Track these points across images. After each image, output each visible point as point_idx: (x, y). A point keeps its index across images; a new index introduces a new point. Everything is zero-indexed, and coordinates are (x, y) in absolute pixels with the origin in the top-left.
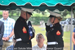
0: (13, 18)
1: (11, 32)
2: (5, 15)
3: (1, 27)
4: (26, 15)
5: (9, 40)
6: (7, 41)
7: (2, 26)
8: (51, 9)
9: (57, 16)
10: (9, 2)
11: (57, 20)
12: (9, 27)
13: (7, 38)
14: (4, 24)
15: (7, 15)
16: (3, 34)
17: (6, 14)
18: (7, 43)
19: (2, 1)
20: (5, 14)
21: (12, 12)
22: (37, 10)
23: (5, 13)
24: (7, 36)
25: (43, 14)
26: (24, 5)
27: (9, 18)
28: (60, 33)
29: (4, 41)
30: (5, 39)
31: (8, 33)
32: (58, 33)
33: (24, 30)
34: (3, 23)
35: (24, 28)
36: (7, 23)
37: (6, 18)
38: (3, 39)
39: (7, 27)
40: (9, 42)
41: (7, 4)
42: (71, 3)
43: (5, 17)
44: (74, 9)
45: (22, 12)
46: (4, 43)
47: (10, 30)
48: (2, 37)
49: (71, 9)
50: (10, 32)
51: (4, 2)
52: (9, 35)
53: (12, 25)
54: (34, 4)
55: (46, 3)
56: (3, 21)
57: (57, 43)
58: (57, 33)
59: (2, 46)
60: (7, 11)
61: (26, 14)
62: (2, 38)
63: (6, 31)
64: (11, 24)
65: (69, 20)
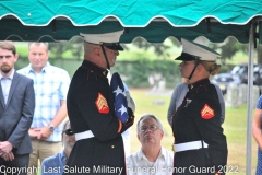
1: (57, 111)
2: (37, 57)
3: (25, 95)
6: (43, 140)
7: (29, 93)
8: (183, 35)
11: (203, 70)
13: (44, 131)
15: (43, 57)
16: (32, 118)
17: (40, 54)
18: (44, 147)
19: (28, 11)
20: (35, 54)
21: (58, 47)
22: (140, 41)
23: (36, 51)
24: (45, 124)
25: (159, 51)
29: (35, 138)
30: (39, 135)
31: (46, 113)
34: (31, 83)
35: (100, 96)
36: (43, 83)
37: (40, 65)
38: (31, 133)
39: (42, 95)
40: (52, 143)
41: (44, 20)
42: (246, 16)
43: (38, 62)
44: (256, 36)
46: (35, 145)
48: (28, 126)
49: (248, 36)
50: (54, 110)
51: (35, 16)
52: (51, 120)
53: (59, 89)
54: (130, 22)
55: (169, 16)
56: (31, 76)
58: (203, 113)
59: (28, 155)
60: (42, 44)
63: (42, 107)
65: (242, 70)
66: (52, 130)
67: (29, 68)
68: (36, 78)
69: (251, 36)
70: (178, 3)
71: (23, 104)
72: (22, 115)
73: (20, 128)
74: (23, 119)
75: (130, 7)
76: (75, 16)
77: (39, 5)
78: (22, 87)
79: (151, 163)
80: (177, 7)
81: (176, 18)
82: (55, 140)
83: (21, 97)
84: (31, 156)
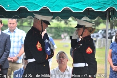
0: (23, 30)
1: (21, 49)
2: (12, 25)
3: (6, 42)
4: (41, 25)
5: (17, 60)
6: (14, 62)
7: (8, 41)
8: (78, 16)
9: (87, 26)
10: (18, 6)
11: (87, 31)
12: (18, 42)
13: (14, 58)
14: (11, 38)
15: (14, 25)
16: (9, 52)
17: (13, 24)
18: (15, 66)
22: (58, 18)
23: (11, 23)
24: (15, 55)
25: (66, 23)
26: (38, 10)
27: (17, 30)
28: (91, 50)
29: (10, 62)
30: (12, 60)
31: (15, 50)
32: (89, 50)
33: (39, 46)
34: (9, 37)
35: (38, 43)
36: (14, 37)
37: (13, 29)
38: (9, 59)
39: (14, 42)
40: (18, 63)
41: (15, 8)
44: (110, 16)
45: (36, 20)
46: (10, 65)
47: (19, 46)
49: (106, 17)
50: (19, 49)
51: (11, 6)
52: (18, 53)
53: (21, 40)
54: (54, 10)
55: (71, 7)
56: (9, 34)
57: (87, 65)
58: (87, 51)
60: (14, 19)
61: (41, 23)
62: (7, 58)
63: (14, 47)
64: (20, 38)
65: (103, 32)
66: (18, 58)
67: (8, 30)
68: (11, 34)
69: (107, 17)
70: (75, 1)
71: (5, 46)
72: (5, 51)
73: (4, 57)
74: (5, 53)
75: (54, 3)
76: (29, 7)
77: (13, 2)
78: (5, 38)
79: (62, 73)
80: (74, 3)
81: (74, 8)
82: (19, 62)
83: (4, 43)
84: (9, 69)
